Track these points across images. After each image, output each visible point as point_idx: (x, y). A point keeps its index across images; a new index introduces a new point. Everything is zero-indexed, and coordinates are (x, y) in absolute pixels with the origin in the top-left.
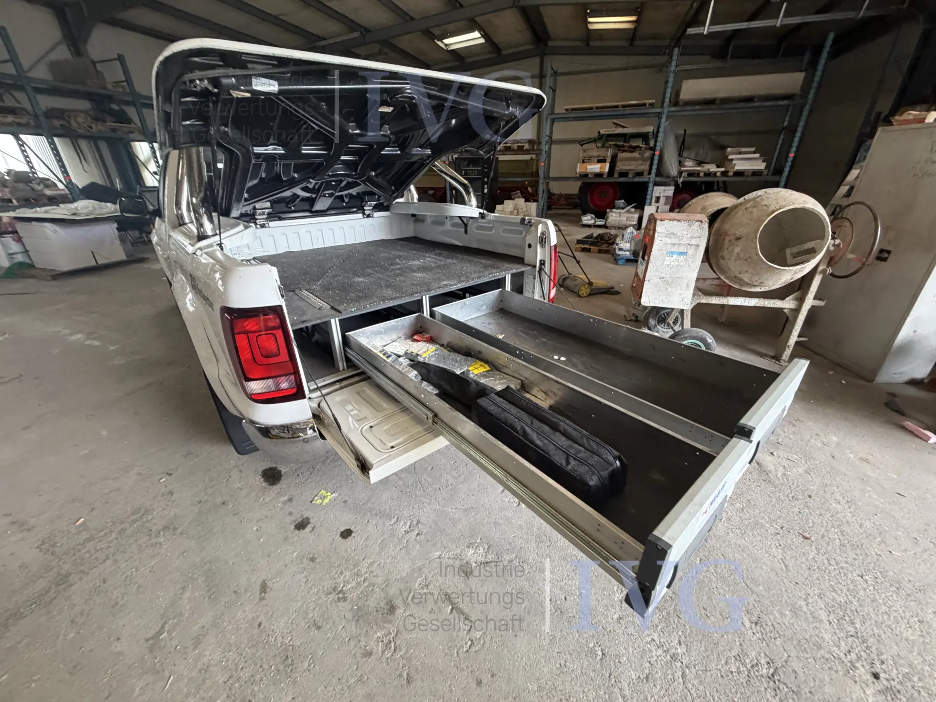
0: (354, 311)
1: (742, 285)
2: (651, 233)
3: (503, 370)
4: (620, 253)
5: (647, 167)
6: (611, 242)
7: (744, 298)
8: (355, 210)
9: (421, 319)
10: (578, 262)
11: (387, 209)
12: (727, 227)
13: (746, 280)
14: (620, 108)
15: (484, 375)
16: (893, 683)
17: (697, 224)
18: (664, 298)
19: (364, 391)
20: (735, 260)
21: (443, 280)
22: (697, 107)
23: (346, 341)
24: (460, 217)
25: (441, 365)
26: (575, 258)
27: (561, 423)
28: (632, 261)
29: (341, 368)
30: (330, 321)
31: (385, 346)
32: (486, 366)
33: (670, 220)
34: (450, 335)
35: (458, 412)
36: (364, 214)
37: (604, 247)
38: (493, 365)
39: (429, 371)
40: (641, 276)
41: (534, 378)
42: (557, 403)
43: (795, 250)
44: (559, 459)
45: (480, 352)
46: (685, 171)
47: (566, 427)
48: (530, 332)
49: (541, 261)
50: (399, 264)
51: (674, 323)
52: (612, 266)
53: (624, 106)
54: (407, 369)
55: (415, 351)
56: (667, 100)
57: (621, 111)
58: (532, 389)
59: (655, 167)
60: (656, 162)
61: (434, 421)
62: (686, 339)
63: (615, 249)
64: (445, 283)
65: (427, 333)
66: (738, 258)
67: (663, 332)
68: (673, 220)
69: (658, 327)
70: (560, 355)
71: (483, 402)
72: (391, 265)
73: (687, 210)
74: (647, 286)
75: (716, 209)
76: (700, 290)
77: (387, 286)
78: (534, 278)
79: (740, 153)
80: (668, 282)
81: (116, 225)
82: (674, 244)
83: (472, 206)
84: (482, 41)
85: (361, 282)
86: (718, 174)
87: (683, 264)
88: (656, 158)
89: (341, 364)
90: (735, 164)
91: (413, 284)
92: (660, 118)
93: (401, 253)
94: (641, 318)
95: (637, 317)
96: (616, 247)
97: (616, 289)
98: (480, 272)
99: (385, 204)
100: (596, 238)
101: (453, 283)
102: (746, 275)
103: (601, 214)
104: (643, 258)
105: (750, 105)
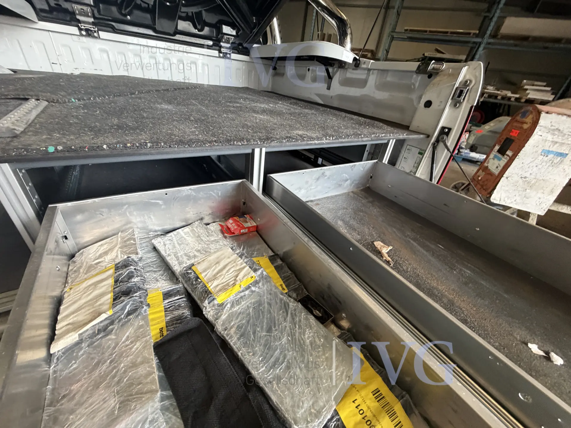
9: (244, 190)
14: (448, 35)
36: (220, 52)
40: (495, 171)
46: (487, 93)
49: (443, 128)
53: (452, 33)
56: (488, 32)
78: (422, 153)
79: (533, 85)
86: (513, 99)
87: (556, 166)
90: (528, 94)
104: (501, 153)
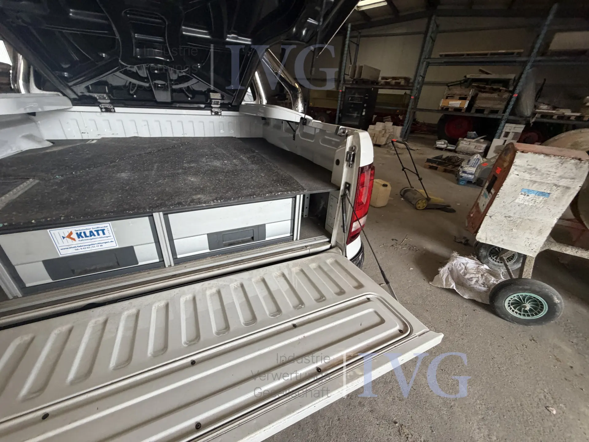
2: (506, 165)
5: (501, 106)
6: (457, 164)
10: (420, 179)
14: (489, 56)
18: (505, 239)
26: (418, 175)
33: (534, 153)
37: (450, 167)
40: (482, 209)
46: (540, 113)
49: (346, 183)
53: (492, 54)
56: (535, 51)
57: (488, 59)
59: (510, 107)
60: (512, 103)
63: (459, 171)
68: (538, 153)
76: (556, 236)
80: (514, 223)
82: (534, 182)
83: (298, 111)
87: (540, 206)
88: (514, 99)
92: (524, 67)
95: (467, 240)
96: (461, 169)
97: (453, 207)
100: (444, 159)
104: (489, 190)
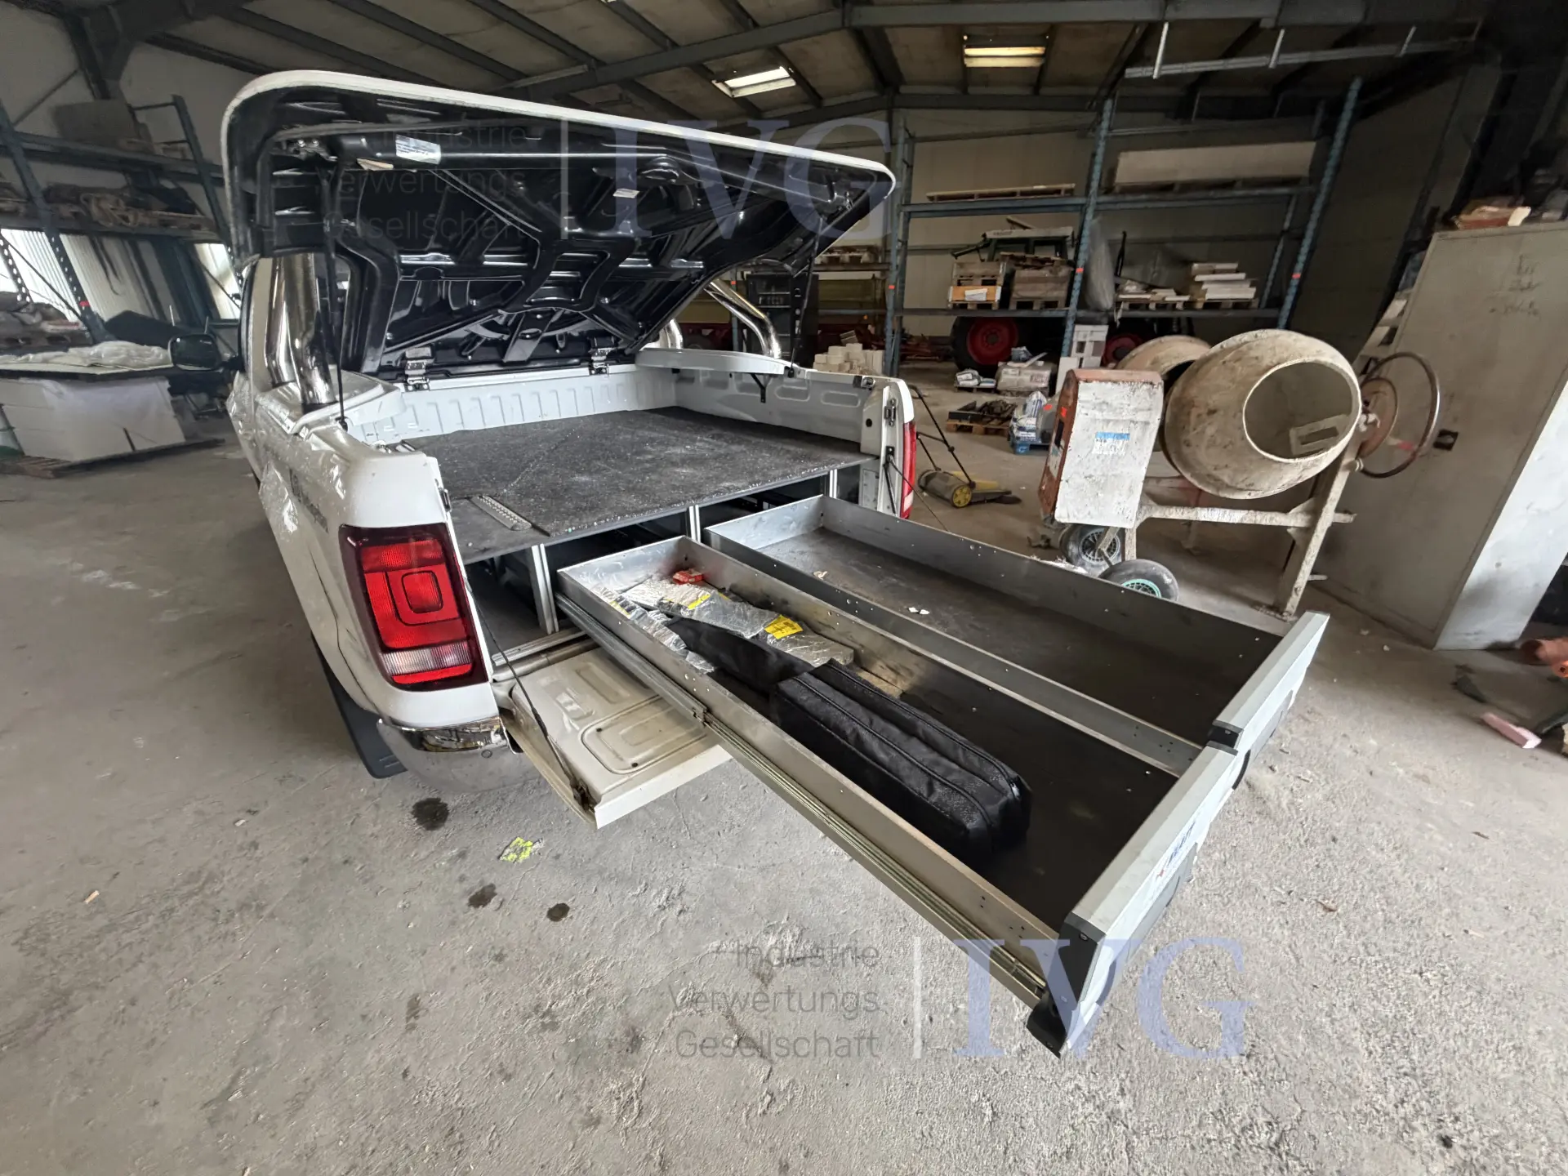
0: (571, 532)
1: (1218, 489)
2: (1070, 402)
3: (825, 632)
4: (1021, 434)
5: (1061, 294)
6: (1006, 415)
7: (1222, 510)
8: (576, 361)
9: (686, 545)
10: (951, 450)
11: (630, 359)
12: (1193, 392)
13: (1226, 480)
14: (1018, 197)
15: (790, 641)
16: (1475, 1154)
17: (1145, 387)
18: (1091, 509)
19: (587, 668)
20: (1208, 447)
21: (725, 480)
22: (1144, 197)
23: (557, 584)
24: (753, 375)
25: (720, 624)
26: (945, 442)
27: (920, 723)
28: (1040, 447)
29: (549, 629)
30: (530, 550)
31: (625, 591)
32: (796, 625)
33: (1101, 381)
34: (736, 572)
35: (746, 705)
36: (591, 368)
37: (994, 424)
38: (807, 624)
39: (698, 635)
40: (1055, 473)
41: (876, 645)
42: (914, 687)
43: (1305, 430)
44: (916, 784)
45: (785, 602)
46: (1125, 300)
47: (929, 730)
48: (869, 567)
49: (888, 448)
50: (650, 453)
51: (1109, 550)
52: (1007, 456)
53: (1023, 193)
54: (661, 631)
55: (676, 601)
56: (1095, 185)
57: (1019, 201)
58: (873, 663)
59: (1076, 293)
60: (1077, 285)
61: (705, 720)
62: (1129, 577)
63: (1011, 429)
64: (727, 484)
65: (698, 570)
66: (1212, 443)
67: (1089, 567)
68: (1106, 381)
69: (1084, 557)
70: (920, 607)
71: (789, 687)
72: (637, 453)
73: (1129, 365)
74: (1064, 489)
75: (1175, 363)
76: (1151, 496)
77: (629, 490)
78: (877, 477)
79: (1214, 272)
80: (1099, 485)
81: (166, 385)
82: (1108, 421)
83: (772, 356)
84: (791, 83)
85: (586, 483)
86: (1179, 306)
87: (1123, 453)
88: (1078, 278)
89: (550, 622)
90: (1205, 291)
91: (674, 487)
92: (1084, 214)
93: (654, 435)
94: (1055, 542)
95: (1048, 541)
96: (1015, 424)
97: (1014, 494)
98: (786, 466)
99: (627, 352)
100: (981, 410)
101: (740, 485)
102: (1228, 471)
103: (989, 370)
104: (1058, 443)
105: (1227, 193)
